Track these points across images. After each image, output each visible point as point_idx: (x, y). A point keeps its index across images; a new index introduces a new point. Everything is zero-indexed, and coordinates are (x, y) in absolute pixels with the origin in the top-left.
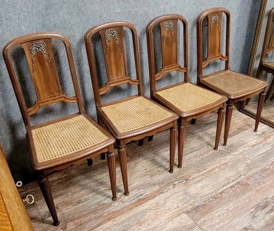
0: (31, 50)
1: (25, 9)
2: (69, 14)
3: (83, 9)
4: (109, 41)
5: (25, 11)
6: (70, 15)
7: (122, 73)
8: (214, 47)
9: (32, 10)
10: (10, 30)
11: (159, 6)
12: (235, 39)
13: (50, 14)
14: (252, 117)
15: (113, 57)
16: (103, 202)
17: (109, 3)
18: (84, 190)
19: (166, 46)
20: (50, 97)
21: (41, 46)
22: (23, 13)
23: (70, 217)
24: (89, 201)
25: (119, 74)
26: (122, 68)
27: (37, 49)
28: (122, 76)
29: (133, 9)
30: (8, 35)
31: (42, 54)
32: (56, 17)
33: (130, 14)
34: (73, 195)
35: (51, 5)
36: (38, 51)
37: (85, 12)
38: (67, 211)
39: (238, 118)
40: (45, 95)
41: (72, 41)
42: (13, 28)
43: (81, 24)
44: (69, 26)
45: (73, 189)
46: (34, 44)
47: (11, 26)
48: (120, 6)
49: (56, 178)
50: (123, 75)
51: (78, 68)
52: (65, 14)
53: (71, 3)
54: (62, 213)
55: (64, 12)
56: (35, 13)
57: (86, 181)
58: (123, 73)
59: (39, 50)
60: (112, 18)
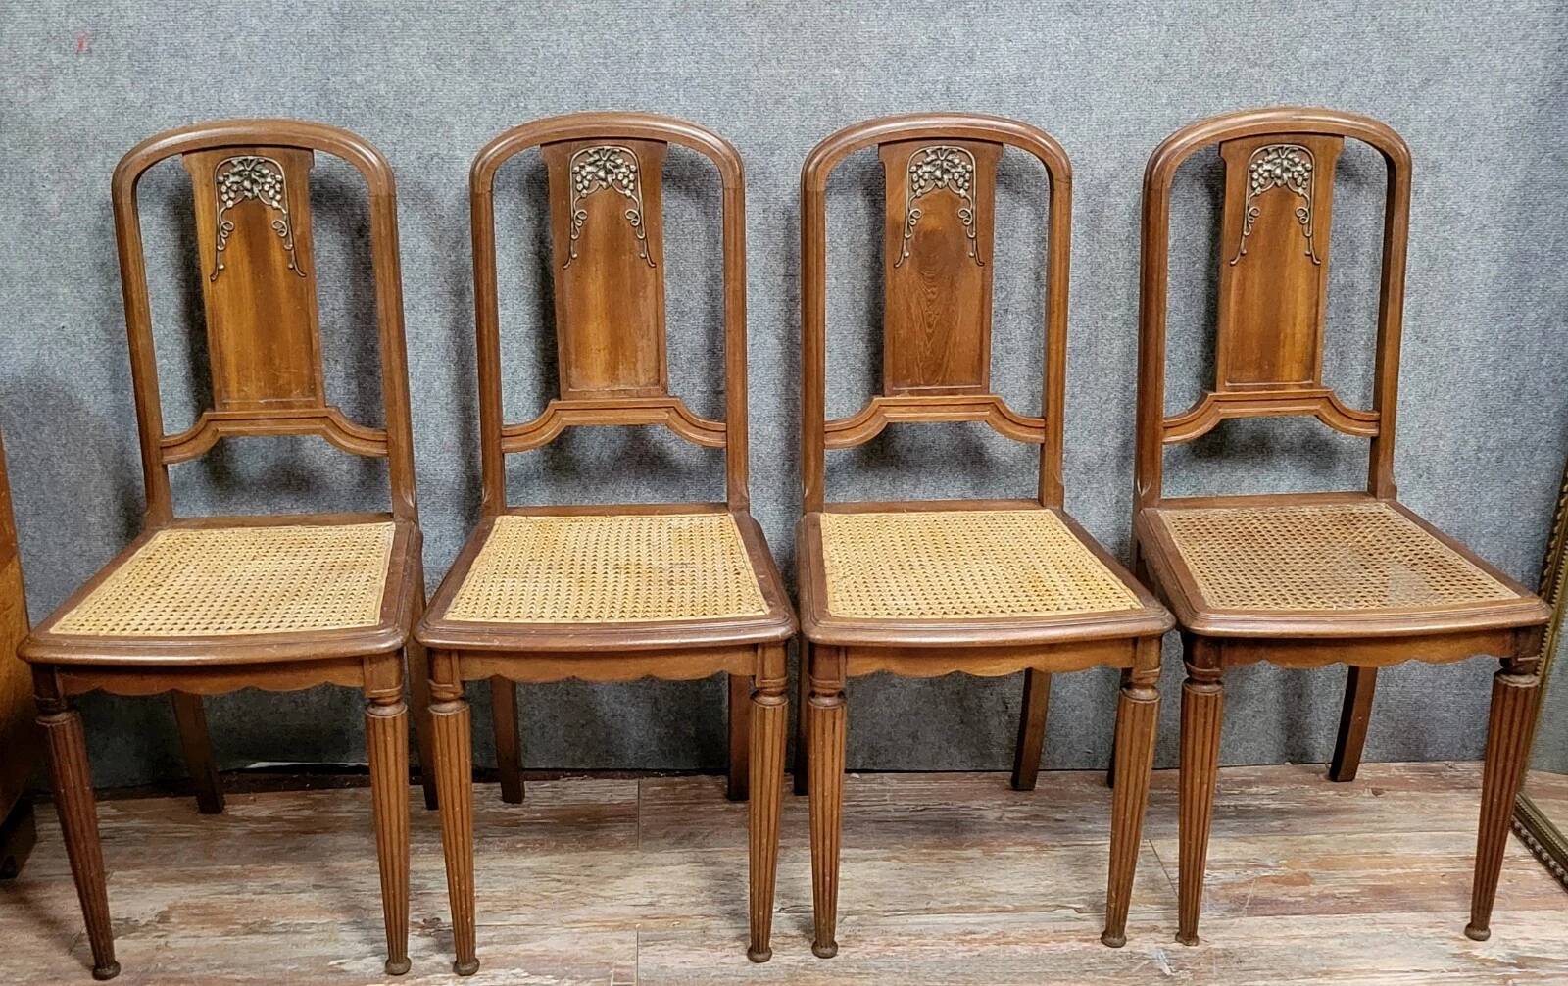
0: (220, 184)
1: (254, 20)
2: (436, 59)
3: (499, 43)
4: (586, 202)
5: (253, 31)
6: (438, 66)
7: (640, 371)
8: (1271, 341)
9: (281, 26)
10: (181, 96)
11: (915, 65)
12: (1498, 319)
13: (353, 52)
14: (1538, 855)
15: (600, 281)
16: (340, 964)
17: (633, 28)
18: (316, 894)
19: (915, 275)
20: (269, 405)
21: (263, 176)
22: (244, 34)
23: (174, 968)
24: (297, 938)
25: (622, 372)
26: (643, 343)
27: (247, 184)
28: (638, 383)
29: (761, 70)
30: (169, 117)
31: (264, 210)
32: (379, 67)
33: (744, 93)
34: (262, 893)
35: (359, 14)
36: (249, 195)
37: (509, 58)
38: (184, 943)
39: (1433, 838)
40: (251, 389)
41: (438, 181)
42: (192, 90)
43: (484, 109)
44: (432, 112)
45: (284, 873)
46: (235, 162)
47: (188, 83)
48: (688, 50)
49: (265, 813)
50: (642, 380)
51: (452, 311)
52: (415, 58)
53: (450, 11)
54: (162, 941)
55: (414, 50)
56: (292, 43)
57: (360, 862)
58: (645, 371)
59: (251, 191)
60: (640, 98)
